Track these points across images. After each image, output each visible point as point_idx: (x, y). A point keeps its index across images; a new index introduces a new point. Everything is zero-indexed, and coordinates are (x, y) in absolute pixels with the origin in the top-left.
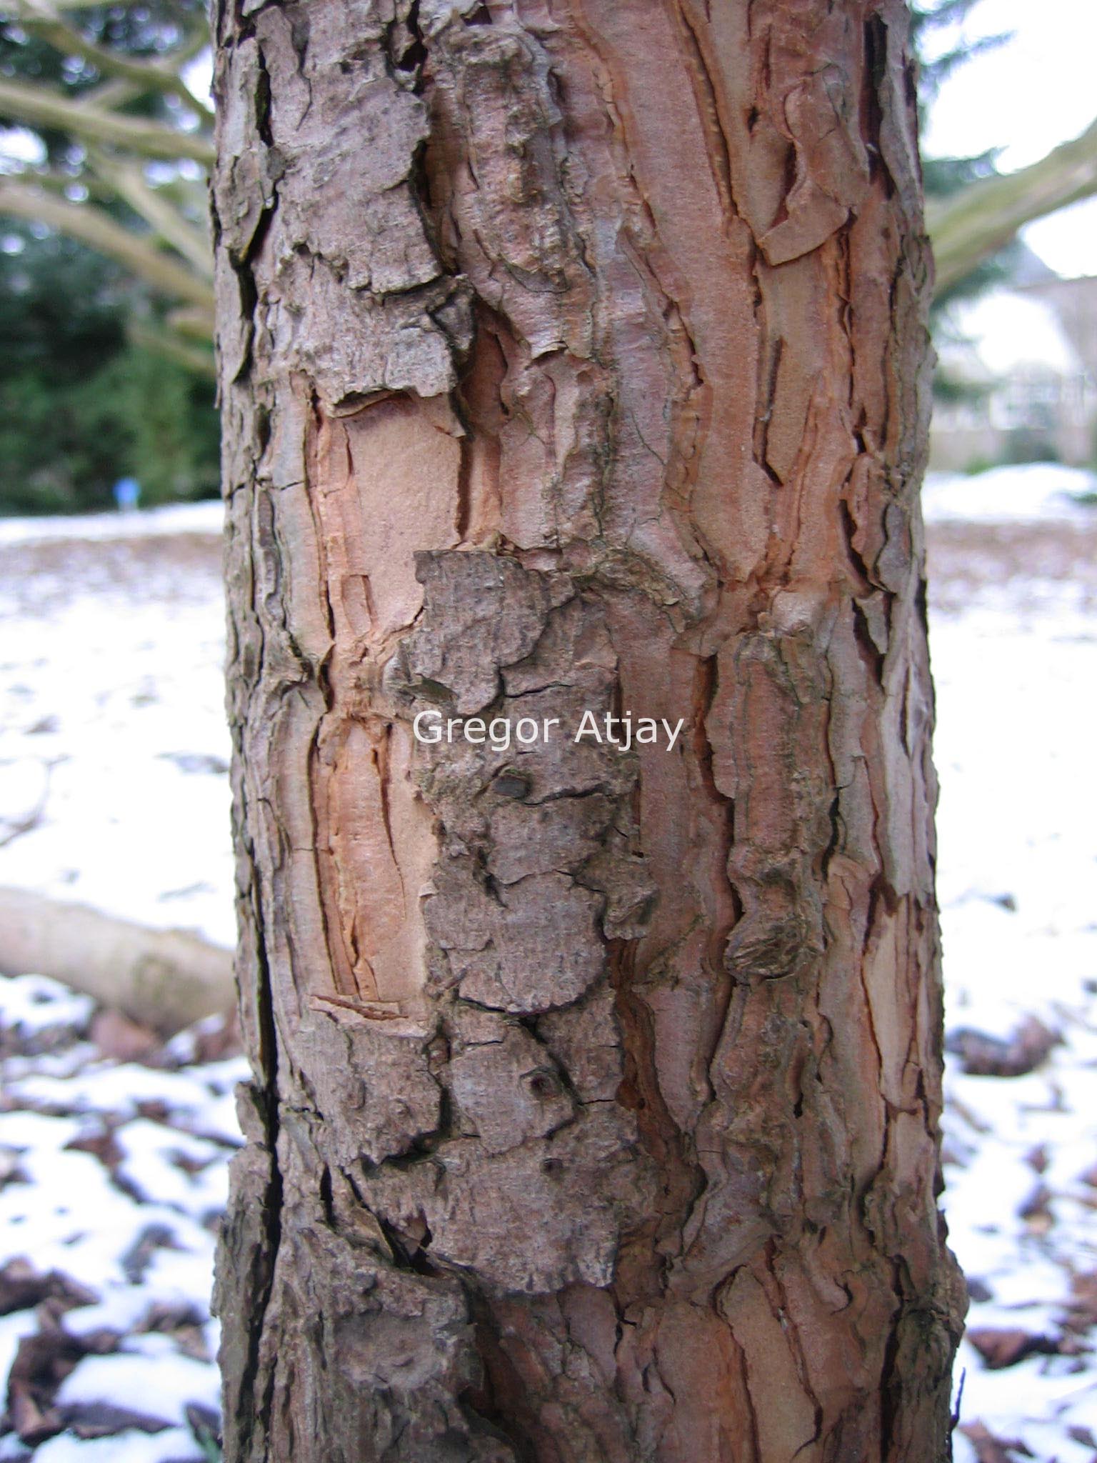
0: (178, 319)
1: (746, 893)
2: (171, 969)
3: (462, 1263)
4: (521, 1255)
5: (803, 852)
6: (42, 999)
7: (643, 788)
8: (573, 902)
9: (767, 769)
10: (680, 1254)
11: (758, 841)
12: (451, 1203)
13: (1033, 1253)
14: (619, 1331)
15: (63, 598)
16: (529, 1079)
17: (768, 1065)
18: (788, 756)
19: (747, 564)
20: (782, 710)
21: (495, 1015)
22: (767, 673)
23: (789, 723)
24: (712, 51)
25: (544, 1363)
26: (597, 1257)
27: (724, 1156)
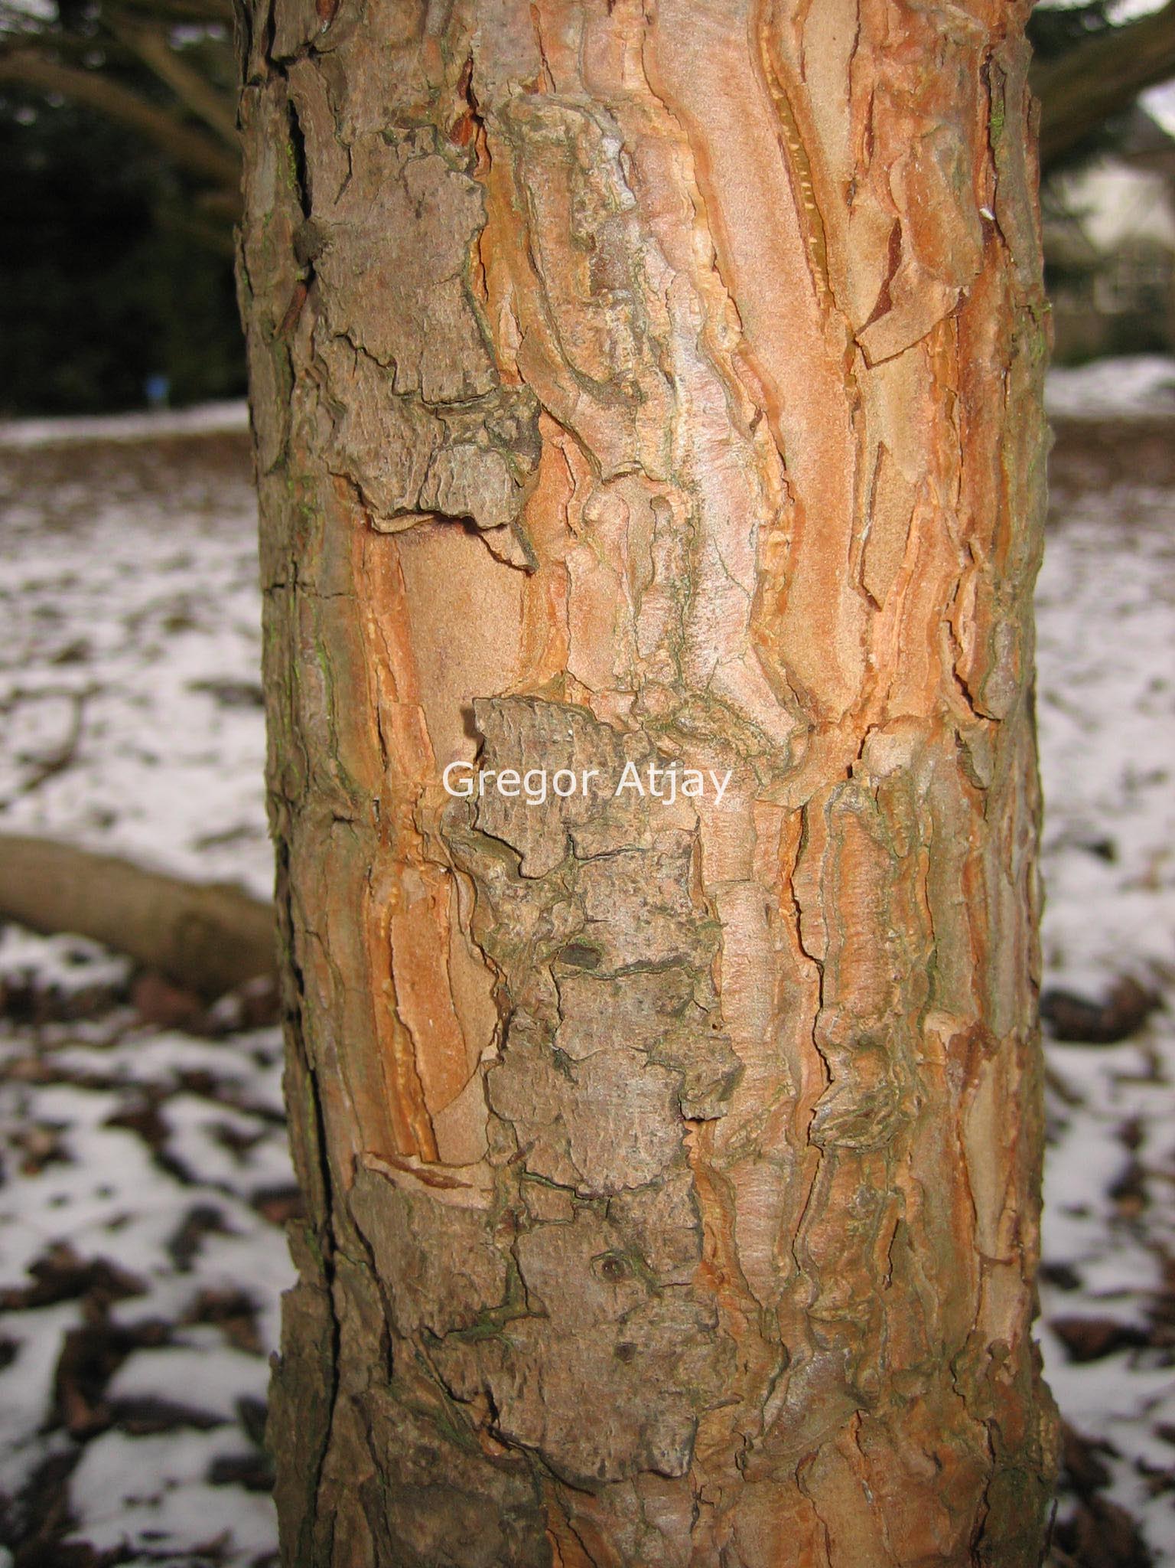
0: (209, 201)
1: (834, 1060)
2: (213, 927)
3: (529, 1444)
4: (589, 1438)
5: (897, 1015)
6: (77, 960)
7: (725, 952)
8: (648, 1079)
9: (859, 928)
10: (760, 1433)
11: (848, 1006)
12: (518, 1380)
13: (1125, 1237)
14: (696, 1509)
15: (89, 511)
16: (601, 1262)
17: (856, 1240)
18: (882, 914)
19: (841, 702)
20: (877, 864)
21: (564, 1193)
22: (861, 825)
23: (884, 878)
24: (806, 117)
25: (617, 1544)
26: (673, 1443)
27: (810, 1335)
